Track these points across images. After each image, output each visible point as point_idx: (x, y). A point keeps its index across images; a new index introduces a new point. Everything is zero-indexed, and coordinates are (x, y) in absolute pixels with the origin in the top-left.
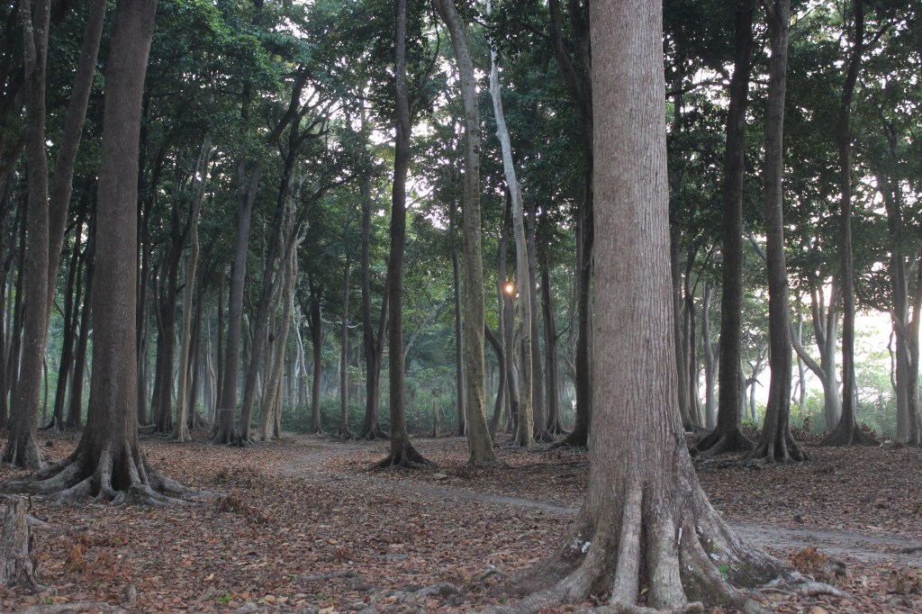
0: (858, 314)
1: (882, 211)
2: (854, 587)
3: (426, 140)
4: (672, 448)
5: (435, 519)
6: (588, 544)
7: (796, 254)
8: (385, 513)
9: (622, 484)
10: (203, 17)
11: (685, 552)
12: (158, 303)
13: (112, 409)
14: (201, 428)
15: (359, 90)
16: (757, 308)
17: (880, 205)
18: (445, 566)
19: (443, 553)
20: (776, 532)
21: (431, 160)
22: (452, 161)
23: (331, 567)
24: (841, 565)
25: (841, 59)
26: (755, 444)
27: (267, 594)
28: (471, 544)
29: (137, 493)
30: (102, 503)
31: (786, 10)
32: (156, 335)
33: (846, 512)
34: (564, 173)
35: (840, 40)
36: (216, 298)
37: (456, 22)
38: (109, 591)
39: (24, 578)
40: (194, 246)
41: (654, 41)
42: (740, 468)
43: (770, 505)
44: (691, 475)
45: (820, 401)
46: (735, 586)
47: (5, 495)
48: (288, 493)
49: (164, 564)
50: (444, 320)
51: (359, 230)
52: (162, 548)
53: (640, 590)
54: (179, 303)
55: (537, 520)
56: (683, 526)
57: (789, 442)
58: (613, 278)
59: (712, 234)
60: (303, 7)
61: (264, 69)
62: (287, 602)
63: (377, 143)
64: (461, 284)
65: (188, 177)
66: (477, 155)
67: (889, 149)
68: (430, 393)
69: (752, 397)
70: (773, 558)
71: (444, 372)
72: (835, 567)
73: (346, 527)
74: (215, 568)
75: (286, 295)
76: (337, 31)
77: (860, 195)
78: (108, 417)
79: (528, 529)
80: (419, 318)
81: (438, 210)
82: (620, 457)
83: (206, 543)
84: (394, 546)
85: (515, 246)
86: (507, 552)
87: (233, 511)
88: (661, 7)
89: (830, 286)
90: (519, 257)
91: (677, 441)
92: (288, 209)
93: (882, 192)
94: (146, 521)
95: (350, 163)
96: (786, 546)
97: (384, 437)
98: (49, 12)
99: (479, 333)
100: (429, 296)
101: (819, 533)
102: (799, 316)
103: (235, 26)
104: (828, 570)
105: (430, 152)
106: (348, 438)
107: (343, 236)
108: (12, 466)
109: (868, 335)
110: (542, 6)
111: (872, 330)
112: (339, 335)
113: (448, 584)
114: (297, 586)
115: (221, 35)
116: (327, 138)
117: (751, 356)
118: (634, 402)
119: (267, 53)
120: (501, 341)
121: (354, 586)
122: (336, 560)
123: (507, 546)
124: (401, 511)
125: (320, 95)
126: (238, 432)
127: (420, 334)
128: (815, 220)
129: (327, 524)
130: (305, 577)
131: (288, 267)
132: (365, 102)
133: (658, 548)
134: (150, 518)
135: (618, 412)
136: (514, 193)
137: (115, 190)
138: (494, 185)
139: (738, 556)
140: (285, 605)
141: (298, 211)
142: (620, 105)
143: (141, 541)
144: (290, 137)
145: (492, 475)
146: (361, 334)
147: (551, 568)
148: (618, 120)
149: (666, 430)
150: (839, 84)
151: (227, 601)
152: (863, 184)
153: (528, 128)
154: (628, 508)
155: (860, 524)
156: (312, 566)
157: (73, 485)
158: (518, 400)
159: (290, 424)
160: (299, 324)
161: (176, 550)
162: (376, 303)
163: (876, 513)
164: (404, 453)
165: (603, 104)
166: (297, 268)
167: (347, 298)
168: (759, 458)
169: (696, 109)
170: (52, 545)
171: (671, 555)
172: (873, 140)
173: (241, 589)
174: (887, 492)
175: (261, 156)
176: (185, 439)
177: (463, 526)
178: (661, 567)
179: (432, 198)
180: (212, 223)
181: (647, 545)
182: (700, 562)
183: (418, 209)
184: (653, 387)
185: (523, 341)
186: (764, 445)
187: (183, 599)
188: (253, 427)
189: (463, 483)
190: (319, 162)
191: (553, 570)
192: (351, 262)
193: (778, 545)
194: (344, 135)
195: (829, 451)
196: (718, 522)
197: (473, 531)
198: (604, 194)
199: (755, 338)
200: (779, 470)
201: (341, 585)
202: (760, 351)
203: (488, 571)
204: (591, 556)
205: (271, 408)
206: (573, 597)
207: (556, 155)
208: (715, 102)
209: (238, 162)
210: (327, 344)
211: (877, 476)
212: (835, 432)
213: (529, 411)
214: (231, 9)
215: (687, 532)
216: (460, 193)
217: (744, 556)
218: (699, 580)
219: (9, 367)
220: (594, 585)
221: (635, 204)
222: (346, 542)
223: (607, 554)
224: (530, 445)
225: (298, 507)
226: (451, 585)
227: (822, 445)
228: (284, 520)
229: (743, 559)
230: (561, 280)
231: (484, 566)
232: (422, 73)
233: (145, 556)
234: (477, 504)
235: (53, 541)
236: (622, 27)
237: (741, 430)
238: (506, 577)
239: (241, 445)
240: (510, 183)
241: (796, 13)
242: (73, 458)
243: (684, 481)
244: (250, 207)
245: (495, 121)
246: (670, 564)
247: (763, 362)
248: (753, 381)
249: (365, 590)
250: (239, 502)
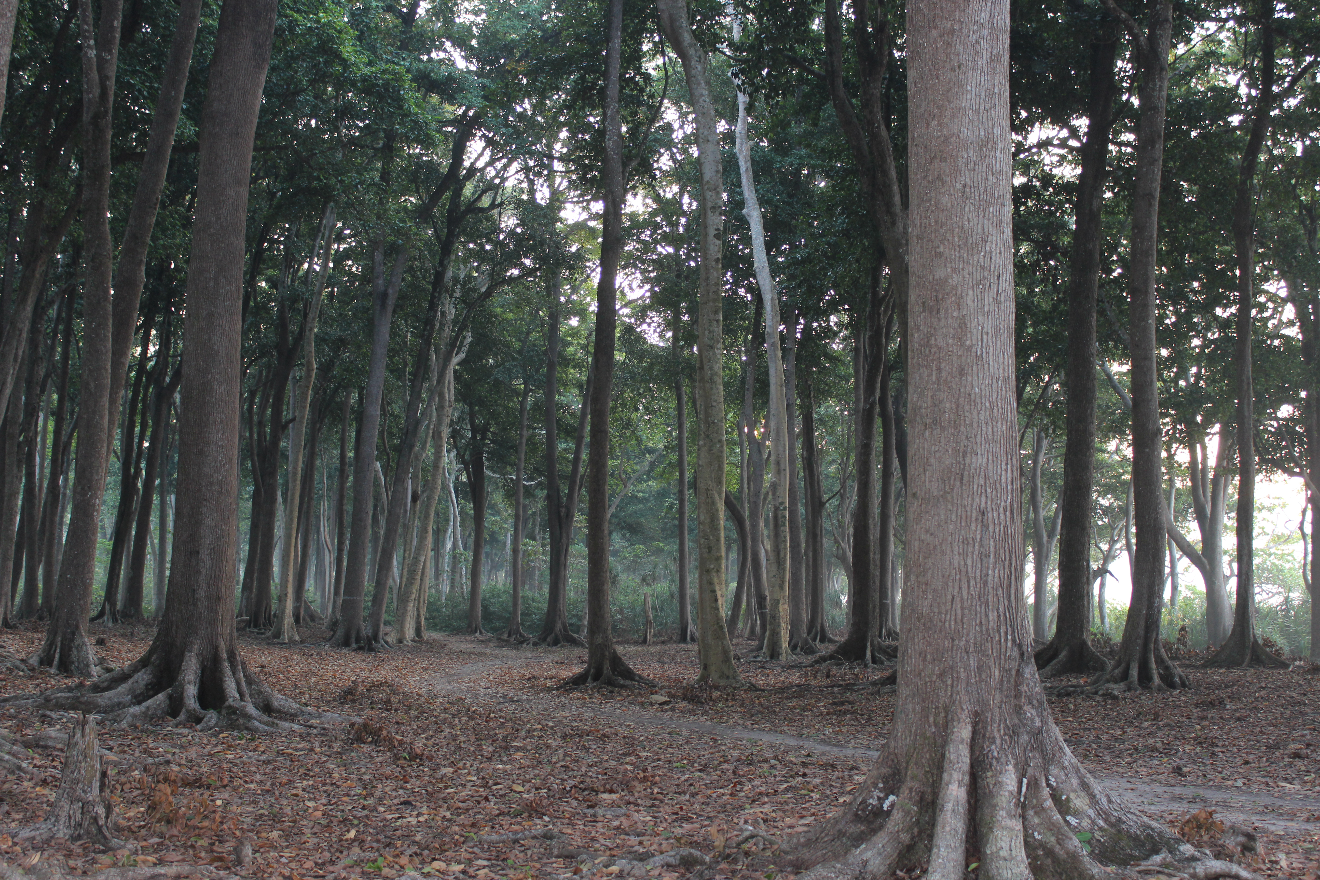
0: (1258, 478)
1: (1293, 332)
2: (1269, 869)
3: (641, 219)
4: (1014, 665)
5: (659, 760)
6: (892, 798)
7: (1168, 391)
8: (587, 749)
9: (943, 714)
10: (331, 39)
11: (1031, 813)
12: (255, 444)
13: (202, 593)
14: (312, 624)
15: (547, 146)
16: (1110, 466)
17: (1291, 323)
18: (681, 827)
19: (676, 808)
20: (1147, 789)
21: (647, 247)
22: (677, 250)
23: (519, 824)
24: (1250, 837)
25: (1239, 112)
26: (1110, 664)
27: (434, 859)
28: (714, 795)
29: (235, 713)
30: (185, 727)
31: (1163, 43)
32: (251, 488)
33: (1247, 763)
34: (841, 269)
35: (1238, 86)
36: (336, 437)
37: (692, 52)
38: (212, 851)
39: (94, 830)
40: (309, 363)
41: (997, 90)
42: (1089, 697)
43: (1136, 749)
44: (1040, 703)
45: (1199, 604)
46: (1101, 862)
47: (48, 713)
48: (445, 719)
49: (284, 815)
50: (661, 475)
51: (542, 345)
52: (277, 793)
53: (967, 866)
54: (283, 444)
55: (804, 765)
56: (1028, 775)
57: (1160, 661)
58: (935, 422)
59: (1049, 360)
60: (470, 28)
61: (416, 114)
62: (464, 872)
63: (570, 222)
64: (687, 425)
65: (302, 264)
66: (718, 242)
67: (1306, 243)
68: (638, 580)
69: (1101, 595)
70: (1154, 824)
71: (659, 551)
72: (1241, 839)
73: (534, 768)
74: (356, 822)
75: (437, 435)
76: (518, 61)
77: (1262, 308)
78: (195, 604)
79: (792, 776)
80: (625, 472)
81: (655, 319)
82: (941, 675)
83: (338, 787)
84: (605, 796)
85: (767, 373)
86: (767, 808)
87: (371, 742)
88: (1008, 42)
89: (1216, 438)
90: (773, 388)
91: (1022, 655)
92: (443, 314)
93: (1295, 305)
94: (250, 754)
95: (532, 249)
96: (1163, 808)
97: (574, 642)
98: (119, 30)
99: (716, 496)
100: (639, 441)
101: (1209, 791)
102: (1171, 481)
103: (374, 53)
104: (1231, 843)
105: (646, 236)
106: (522, 643)
107: (519, 352)
108: (53, 671)
109: (1270, 509)
110: (813, 31)
111: (1276, 502)
112: (511, 493)
113: (692, 851)
114: (475, 849)
115: (355, 64)
116: (500, 214)
117: (1101, 536)
118: (962, 598)
119: (418, 90)
120: (743, 507)
121: (556, 852)
122: (525, 815)
123: (766, 799)
124: (609, 747)
125: (492, 152)
126: (366, 629)
127: (625, 495)
128: (1196, 342)
129: (505, 763)
130: (485, 837)
131: (441, 396)
132: (556, 163)
133: (994, 806)
134: (255, 750)
135: (940, 613)
136: (768, 297)
137: (212, 284)
138: (736, 283)
139: (1106, 821)
140: (461, 876)
141: (457, 317)
142: (948, 179)
143: (246, 782)
144: (449, 211)
145: (734, 699)
146: (541, 494)
147: (840, 831)
148: (945, 200)
149: (1006, 640)
150: (1238, 149)
151: (380, 869)
152: (1267, 292)
153: (788, 204)
154: (951, 748)
155: (1268, 779)
156: (492, 822)
157: (145, 700)
158: (767, 593)
159: (437, 621)
160: (453, 477)
161: (297, 795)
162: (565, 450)
163: (1290, 765)
164: (607, 665)
165: (925, 177)
166: (453, 398)
167: (524, 441)
168: (1116, 682)
169: (1030, 180)
170: (123, 784)
171: (1011, 816)
172: (1284, 230)
173: (397, 852)
174: (1303, 736)
175: (408, 238)
176: (290, 639)
177: (700, 771)
178: (998, 832)
179: (648, 301)
180: (335, 331)
181: (977, 801)
182: (1052, 827)
183: (627, 316)
184: (990, 578)
185: (776, 509)
186: (1123, 665)
187: (316, 864)
188: (387, 623)
189: (693, 710)
190: (488, 247)
191: (841, 834)
192: (531, 390)
193: (1153, 807)
194: (525, 209)
195: (1217, 675)
196: (1078, 771)
197: (716, 777)
198: (924, 303)
199: (1107, 511)
200: (1146, 701)
201: (537, 849)
202: (1113, 529)
203: (747, 834)
204: (897, 815)
205: (413, 596)
206: (871, 872)
207: (828, 243)
208: (1055, 171)
209: (374, 244)
210: (493, 507)
211: (1288, 712)
212: (1223, 648)
213: (784, 609)
214: (369, 28)
215: (1034, 785)
216: (689, 295)
217: (1113, 820)
218: (1050, 853)
219: (43, 531)
220: (901, 856)
221: (968, 318)
222: (537, 789)
223: (920, 813)
224: (783, 658)
225: (463, 739)
226: (696, 853)
227: (1204, 666)
228: (445, 756)
229: (1112, 825)
230: (828, 422)
231: (737, 827)
232: (642, 124)
233: (254, 802)
234: (716, 740)
235: (123, 779)
236: (953, 70)
237: (1089, 643)
238: (771, 843)
239: (371, 649)
240: (761, 283)
241: (1175, 46)
242: (144, 663)
243: (1030, 712)
244: (390, 309)
245: (741, 194)
246: (1012, 830)
247: (1118, 546)
248: (1103, 571)
249: (573, 857)
250: (381, 729)
